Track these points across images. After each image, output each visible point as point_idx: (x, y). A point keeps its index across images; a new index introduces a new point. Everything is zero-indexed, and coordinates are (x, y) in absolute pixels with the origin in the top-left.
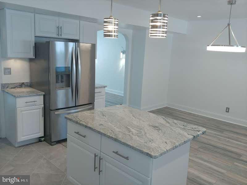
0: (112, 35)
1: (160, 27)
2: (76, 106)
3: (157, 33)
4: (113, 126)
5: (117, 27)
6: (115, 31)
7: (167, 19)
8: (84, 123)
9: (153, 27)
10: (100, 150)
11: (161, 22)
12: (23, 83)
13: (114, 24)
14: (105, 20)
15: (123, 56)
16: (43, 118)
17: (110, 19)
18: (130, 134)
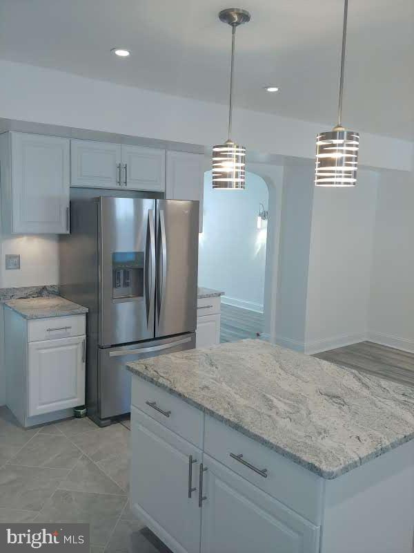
0: (231, 183)
1: (340, 163)
2: (155, 339)
3: (333, 177)
4: (232, 392)
5: (243, 165)
6: (237, 173)
7: (357, 143)
8: (167, 383)
9: (324, 162)
10: (201, 447)
11: (342, 151)
12: (44, 288)
13: (235, 159)
14: (217, 150)
15: (262, 224)
16: (84, 364)
17: (226, 146)
18: (273, 413)
